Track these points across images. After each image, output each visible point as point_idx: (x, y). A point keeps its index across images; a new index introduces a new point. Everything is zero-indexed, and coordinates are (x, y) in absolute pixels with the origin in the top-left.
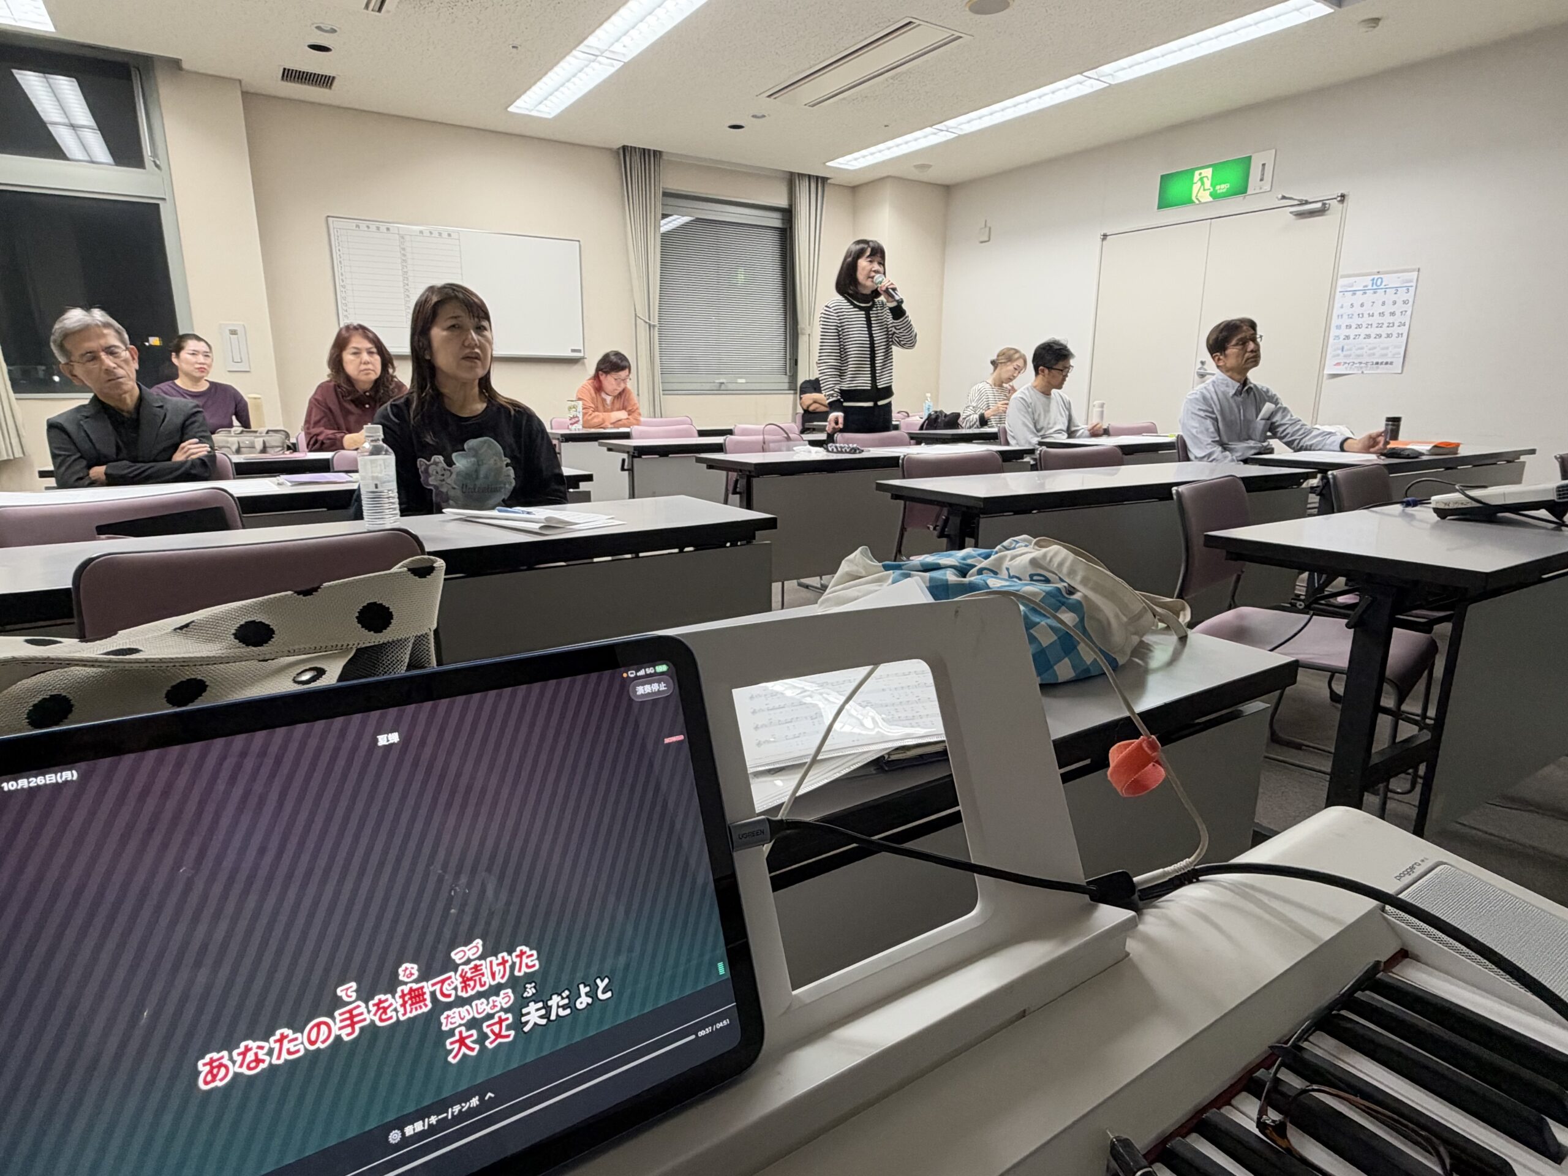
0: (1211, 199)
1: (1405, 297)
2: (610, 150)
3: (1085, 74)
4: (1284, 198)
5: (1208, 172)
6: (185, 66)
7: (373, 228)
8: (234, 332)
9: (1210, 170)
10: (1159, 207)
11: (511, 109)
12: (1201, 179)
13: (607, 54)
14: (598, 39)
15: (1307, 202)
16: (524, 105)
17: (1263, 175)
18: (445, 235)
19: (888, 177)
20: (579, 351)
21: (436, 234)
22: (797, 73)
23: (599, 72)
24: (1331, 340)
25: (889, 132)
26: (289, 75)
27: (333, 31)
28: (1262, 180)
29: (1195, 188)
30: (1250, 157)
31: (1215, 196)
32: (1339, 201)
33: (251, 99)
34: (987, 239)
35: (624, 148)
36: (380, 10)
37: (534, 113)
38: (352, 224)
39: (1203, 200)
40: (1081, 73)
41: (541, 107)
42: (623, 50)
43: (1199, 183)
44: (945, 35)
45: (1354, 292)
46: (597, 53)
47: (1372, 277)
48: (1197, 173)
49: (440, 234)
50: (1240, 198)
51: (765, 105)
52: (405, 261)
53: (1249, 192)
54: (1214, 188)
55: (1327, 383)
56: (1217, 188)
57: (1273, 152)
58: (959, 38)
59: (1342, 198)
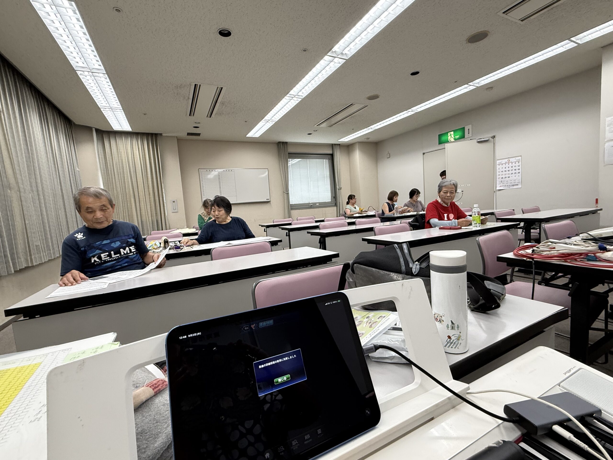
0: (454, 140)
1: (518, 164)
2: (276, 143)
3: (408, 110)
5: (452, 133)
6: (163, 135)
7: (211, 170)
8: (174, 202)
10: (439, 144)
11: (247, 136)
12: (450, 135)
13: (271, 120)
14: (268, 117)
15: (482, 139)
16: (250, 135)
17: (469, 132)
18: (230, 171)
19: (357, 142)
20: (269, 199)
21: (228, 171)
22: (324, 119)
23: (269, 125)
24: (498, 179)
25: (354, 131)
26: (189, 134)
27: (199, 123)
28: (469, 134)
29: (449, 138)
30: (464, 128)
31: (456, 140)
32: (493, 138)
33: (179, 140)
34: (389, 157)
35: (279, 142)
36: (210, 117)
37: (253, 136)
38: (205, 170)
39: (452, 141)
40: (406, 110)
41: (255, 135)
42: (275, 119)
43: (450, 136)
44: (362, 106)
45: (502, 164)
46: (268, 120)
47: (507, 159)
48: (449, 133)
49: (229, 171)
50: (463, 139)
51: (316, 128)
52: (219, 179)
53: (466, 137)
54: (455, 137)
55: (498, 192)
56: (456, 137)
57: (471, 125)
58: (367, 106)
59: (494, 137)
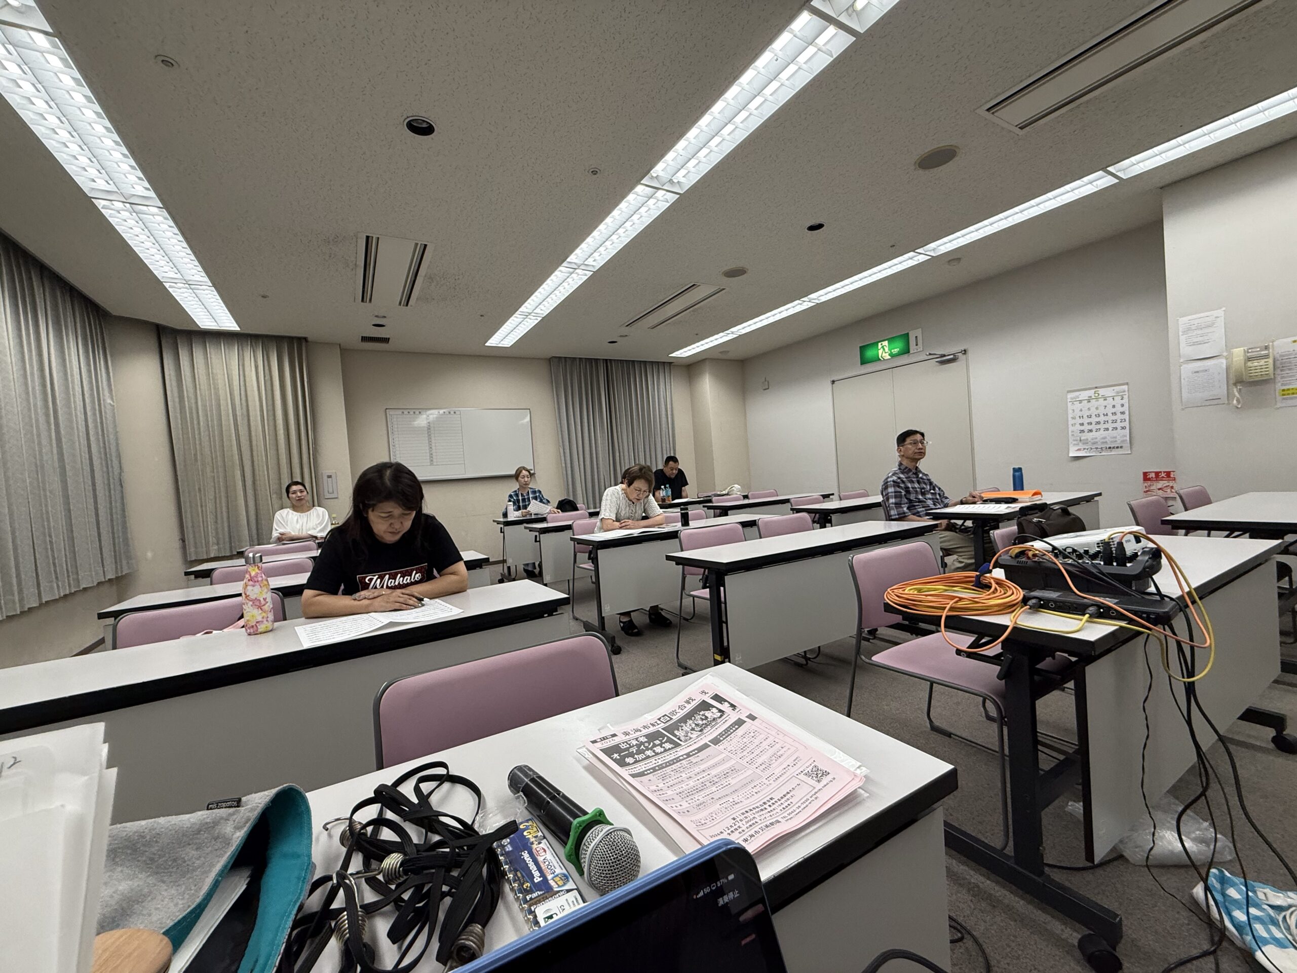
0: (889, 357)
2: (546, 359)
3: (801, 299)
4: (930, 354)
6: (309, 339)
7: (412, 413)
8: (330, 477)
9: (887, 342)
10: (862, 364)
11: (486, 344)
12: (883, 347)
13: (533, 314)
14: (526, 307)
15: (944, 356)
16: (493, 342)
17: (917, 342)
18: (452, 413)
19: (706, 359)
21: (447, 413)
22: (640, 313)
23: (531, 323)
25: (700, 337)
26: (364, 339)
27: (385, 317)
28: (917, 345)
29: (880, 352)
30: (908, 334)
31: (893, 356)
33: (345, 352)
34: (766, 387)
35: (553, 358)
36: (407, 305)
37: (499, 345)
38: (400, 412)
39: (885, 359)
40: (799, 299)
41: (502, 342)
42: (542, 312)
43: (882, 349)
44: (713, 289)
46: (527, 314)
48: (880, 344)
49: (450, 413)
50: (906, 356)
51: (625, 331)
52: (429, 429)
53: (911, 352)
54: (890, 351)
56: (893, 351)
57: (921, 330)
58: (724, 289)
59: (965, 352)
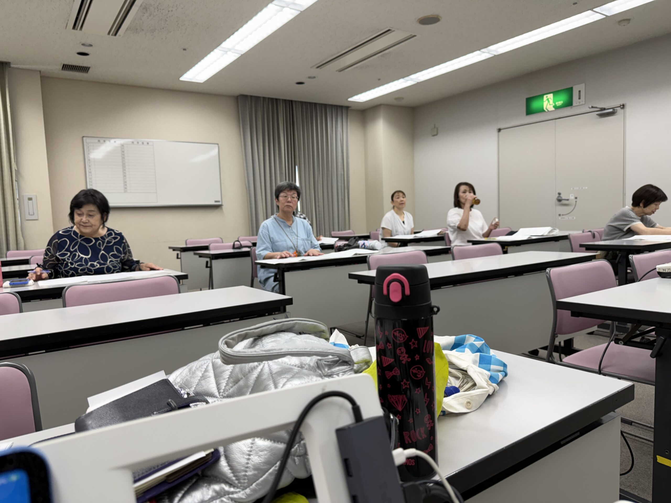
2: (234, 96)
3: (482, 50)
4: (592, 107)
8: (30, 199)
9: (552, 94)
10: (527, 114)
11: (182, 79)
12: (548, 99)
13: (233, 51)
14: (228, 43)
15: (604, 109)
16: (188, 77)
17: (580, 96)
18: (145, 143)
19: (381, 105)
20: (219, 201)
21: (140, 143)
22: (332, 56)
23: (229, 59)
25: (380, 82)
26: (66, 67)
27: (91, 45)
29: (545, 104)
30: (572, 88)
31: (556, 108)
32: (622, 108)
33: (45, 78)
34: (436, 134)
35: (241, 96)
36: (116, 34)
37: (193, 81)
38: (96, 140)
39: (550, 110)
40: (479, 50)
41: (196, 78)
42: (242, 49)
43: (547, 102)
44: (405, 36)
46: (227, 50)
48: (545, 96)
50: (569, 108)
51: (315, 72)
52: (123, 156)
54: (555, 104)
56: (557, 103)
57: (584, 85)
58: (415, 36)
59: (623, 106)
